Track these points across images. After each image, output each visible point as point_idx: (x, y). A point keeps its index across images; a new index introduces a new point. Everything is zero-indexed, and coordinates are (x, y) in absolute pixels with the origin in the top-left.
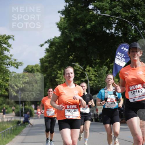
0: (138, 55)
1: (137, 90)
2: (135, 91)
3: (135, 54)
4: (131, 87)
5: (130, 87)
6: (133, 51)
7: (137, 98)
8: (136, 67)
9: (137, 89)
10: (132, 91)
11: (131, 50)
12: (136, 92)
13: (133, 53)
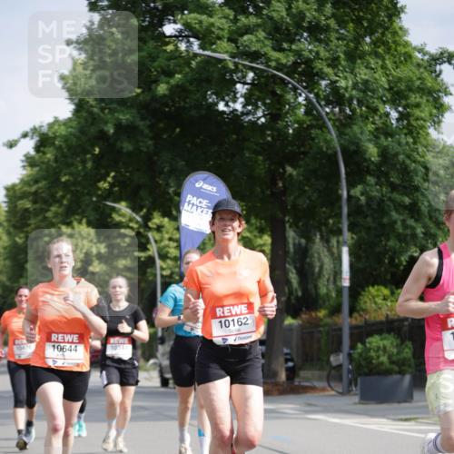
0: (233, 229)
1: (236, 318)
2: (230, 319)
3: (226, 225)
4: (221, 309)
5: (218, 309)
6: (222, 219)
7: (233, 338)
8: (229, 257)
9: (236, 315)
10: (223, 320)
11: (218, 217)
12: (232, 323)
13: (222, 223)
